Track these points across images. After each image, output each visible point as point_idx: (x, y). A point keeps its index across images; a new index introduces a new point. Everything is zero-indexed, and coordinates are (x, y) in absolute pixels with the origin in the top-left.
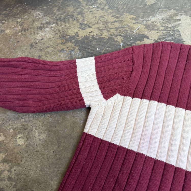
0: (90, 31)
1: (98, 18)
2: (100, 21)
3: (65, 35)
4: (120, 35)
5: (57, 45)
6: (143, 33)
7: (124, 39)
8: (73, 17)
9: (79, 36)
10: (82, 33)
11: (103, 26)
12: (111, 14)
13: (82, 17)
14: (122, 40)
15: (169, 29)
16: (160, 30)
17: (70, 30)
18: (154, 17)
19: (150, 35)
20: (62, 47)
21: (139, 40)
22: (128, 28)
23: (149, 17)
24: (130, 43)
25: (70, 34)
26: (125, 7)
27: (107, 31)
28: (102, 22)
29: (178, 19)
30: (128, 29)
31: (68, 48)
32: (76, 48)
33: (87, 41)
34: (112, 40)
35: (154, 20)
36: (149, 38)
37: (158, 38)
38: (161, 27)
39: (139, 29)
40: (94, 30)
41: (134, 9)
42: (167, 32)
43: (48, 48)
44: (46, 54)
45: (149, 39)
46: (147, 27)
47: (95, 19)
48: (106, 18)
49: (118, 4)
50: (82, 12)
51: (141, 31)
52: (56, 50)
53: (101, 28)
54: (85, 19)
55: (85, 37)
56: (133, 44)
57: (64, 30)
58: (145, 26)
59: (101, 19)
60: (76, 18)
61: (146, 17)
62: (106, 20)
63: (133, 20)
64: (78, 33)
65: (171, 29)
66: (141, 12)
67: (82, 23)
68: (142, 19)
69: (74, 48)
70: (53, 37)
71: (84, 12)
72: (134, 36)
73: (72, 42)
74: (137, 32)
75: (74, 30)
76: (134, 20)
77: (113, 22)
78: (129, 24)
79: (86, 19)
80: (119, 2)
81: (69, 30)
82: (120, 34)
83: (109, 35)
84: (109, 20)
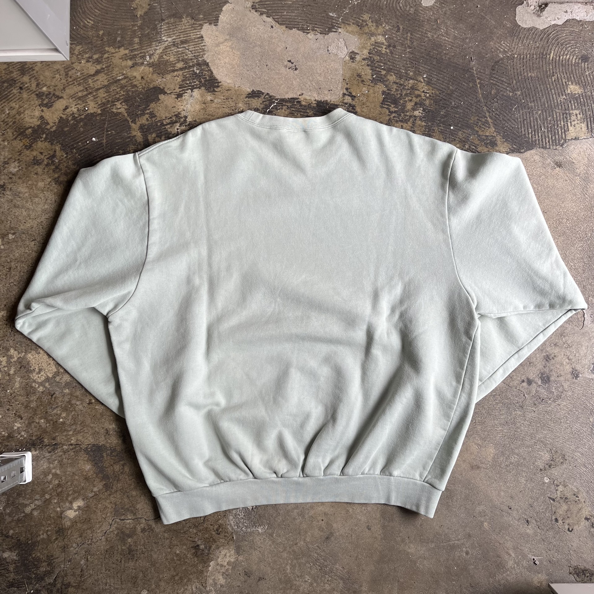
0: (64, 107)
1: (62, 72)
2: (71, 77)
3: (23, 128)
4: (118, 100)
5: (20, 154)
6: (154, 83)
7: (127, 105)
8: (15, 84)
9: (48, 124)
10: (51, 114)
11: (81, 88)
12: (83, 56)
13: (33, 79)
14: (126, 109)
15: (191, 64)
16: (177, 70)
17: (25, 116)
18: (160, 43)
19: (166, 85)
20: (29, 155)
21: (151, 101)
22: (126, 80)
23: (151, 45)
24: (140, 110)
25: (30, 125)
26: (101, 33)
27: (92, 98)
28: (74, 80)
29: (199, 38)
30: (127, 82)
31: (41, 153)
32: (55, 149)
33: (68, 129)
34: (109, 113)
35: (161, 52)
36: (166, 93)
37: (179, 88)
38: (177, 63)
39: (145, 78)
40: (70, 102)
41: (119, 32)
42: (190, 71)
43: (6, 165)
44: (11, 178)
45: (166, 95)
46: (156, 70)
47: (57, 76)
48: (79, 68)
49: (85, 29)
50: (26, 66)
51: (149, 81)
52: (24, 166)
53: (80, 94)
54: (40, 81)
55: (59, 122)
56: (146, 111)
57: (15, 119)
58: (151, 69)
59: (70, 73)
60: (22, 83)
61: (146, 46)
62: (79, 74)
63: (126, 60)
64: (43, 117)
65: (194, 62)
66: (134, 38)
67: (40, 93)
68: (141, 53)
69: (53, 150)
70: (3, 141)
71: (30, 66)
72: (141, 96)
73: (43, 139)
74: (144, 85)
75: (32, 114)
76: (128, 60)
77: (94, 75)
78: (125, 72)
79: (42, 81)
80: (85, 23)
81: (22, 115)
82: (117, 96)
83: (99, 105)
84: (85, 72)
